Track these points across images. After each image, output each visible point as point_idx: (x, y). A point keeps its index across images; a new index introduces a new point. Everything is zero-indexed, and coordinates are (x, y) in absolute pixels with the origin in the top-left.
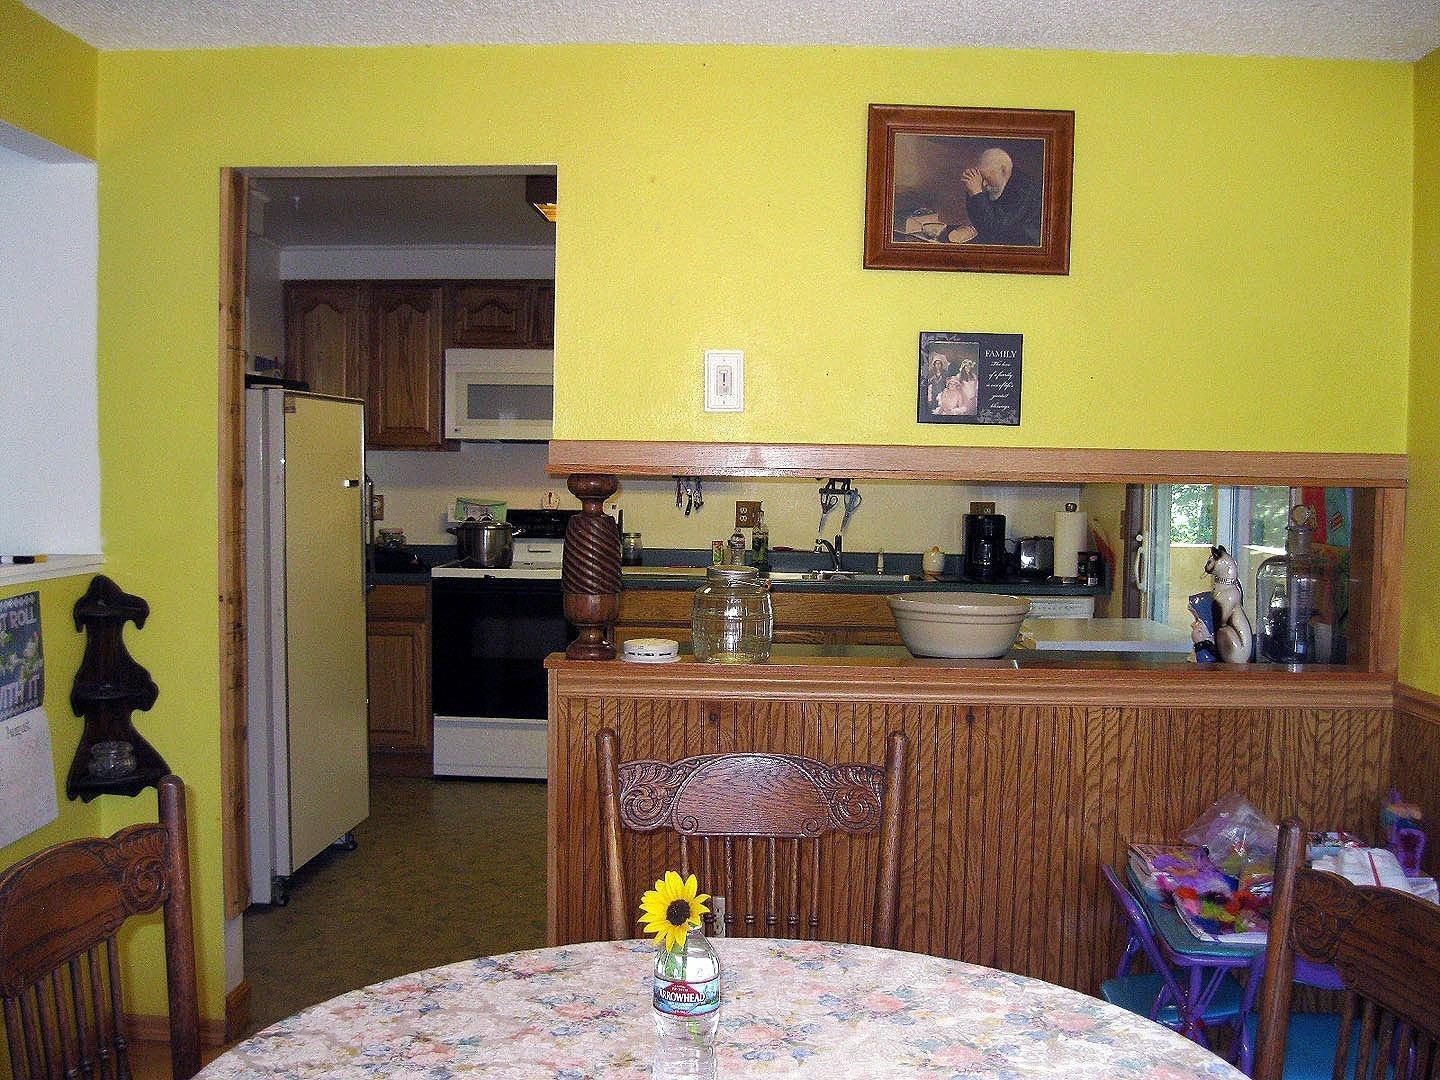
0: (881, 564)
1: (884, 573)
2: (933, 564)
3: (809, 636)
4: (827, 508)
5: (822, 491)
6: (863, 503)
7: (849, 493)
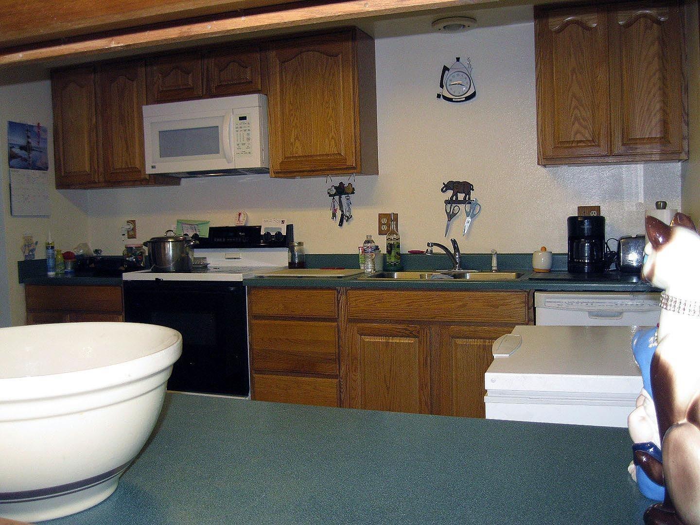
0: (494, 263)
1: (498, 271)
2: (541, 262)
3: (406, 330)
4: (451, 216)
5: (447, 202)
6: (482, 212)
7: (468, 203)
